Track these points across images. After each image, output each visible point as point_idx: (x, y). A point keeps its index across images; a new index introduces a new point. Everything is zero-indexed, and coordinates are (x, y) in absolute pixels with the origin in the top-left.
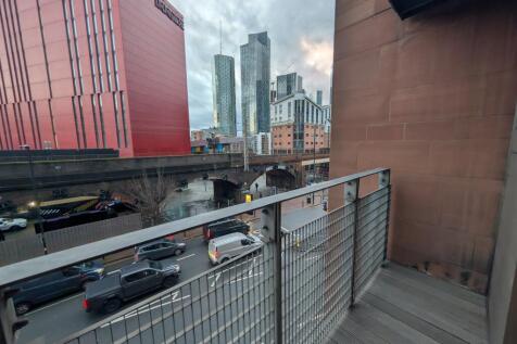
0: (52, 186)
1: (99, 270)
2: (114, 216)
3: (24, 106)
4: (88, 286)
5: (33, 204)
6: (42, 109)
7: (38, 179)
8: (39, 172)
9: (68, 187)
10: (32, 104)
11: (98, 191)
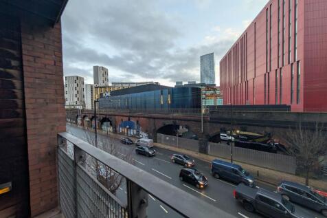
0: (241, 124)
1: (251, 181)
2: (275, 152)
3: (244, 84)
4: (242, 185)
5: (238, 131)
6: (251, 84)
7: (236, 119)
8: (236, 116)
9: (248, 126)
10: (247, 82)
11: (263, 132)
